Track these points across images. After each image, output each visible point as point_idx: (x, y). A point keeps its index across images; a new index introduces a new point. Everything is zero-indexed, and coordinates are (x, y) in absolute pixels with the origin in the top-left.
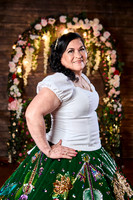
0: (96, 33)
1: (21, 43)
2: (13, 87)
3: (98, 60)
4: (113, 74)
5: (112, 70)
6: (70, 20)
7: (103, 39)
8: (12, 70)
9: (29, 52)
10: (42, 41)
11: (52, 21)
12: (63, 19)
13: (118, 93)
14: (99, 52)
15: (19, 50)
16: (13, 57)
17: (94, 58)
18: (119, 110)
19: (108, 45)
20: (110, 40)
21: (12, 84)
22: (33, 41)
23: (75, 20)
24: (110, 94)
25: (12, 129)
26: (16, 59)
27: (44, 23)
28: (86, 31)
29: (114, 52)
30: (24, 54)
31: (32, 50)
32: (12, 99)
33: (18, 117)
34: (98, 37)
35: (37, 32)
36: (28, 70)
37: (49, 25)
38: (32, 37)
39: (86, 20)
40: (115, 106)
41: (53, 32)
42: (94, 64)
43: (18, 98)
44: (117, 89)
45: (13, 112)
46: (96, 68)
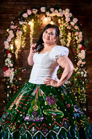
0: (68, 19)
1: (12, 27)
2: (7, 60)
3: (69, 39)
4: (81, 49)
5: (80, 46)
6: (48, 10)
8: (7, 47)
9: (19, 33)
10: (29, 26)
11: (35, 11)
12: (43, 9)
13: (84, 63)
14: (70, 34)
15: (11, 33)
16: (7, 37)
17: (66, 38)
18: (85, 75)
19: (76, 27)
21: (7, 57)
22: (21, 26)
23: (52, 9)
24: (78, 64)
25: (7, 91)
26: (9, 39)
27: (29, 12)
28: (60, 18)
29: (81, 33)
30: (15, 36)
31: (21, 33)
32: (7, 68)
33: (11, 82)
34: (69, 22)
35: (24, 19)
36: (18, 47)
37: (33, 14)
38: (21, 23)
39: (60, 10)
40: (82, 73)
42: (67, 42)
43: (11, 68)
44: (83, 61)
45: (7, 78)
46: (68, 45)
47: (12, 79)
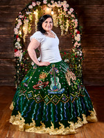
0: (65, 9)
1: (21, 17)
2: (17, 43)
3: (67, 26)
4: (77, 33)
5: (76, 31)
6: (49, 2)
8: (16, 33)
9: (26, 22)
10: (34, 15)
11: (39, 3)
12: (45, 2)
13: (79, 44)
14: (68, 21)
15: (19, 21)
16: (16, 25)
17: (65, 24)
18: (81, 55)
19: (73, 16)
20: (73, 13)
21: (16, 41)
22: (28, 16)
23: (52, 2)
24: (75, 45)
25: (17, 68)
26: (18, 26)
27: (34, 4)
28: (59, 8)
29: (76, 20)
30: (23, 24)
31: (28, 21)
32: (17, 50)
33: (20, 61)
34: (67, 12)
35: (30, 10)
36: (26, 33)
37: (37, 6)
38: (27, 13)
39: (59, 2)
40: (78, 53)
41: (40, 9)
42: (65, 28)
43: (20, 49)
45: (17, 58)
46: (67, 30)
47: (21, 58)
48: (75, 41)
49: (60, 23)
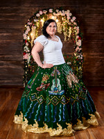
0: (68, 18)
1: (29, 24)
2: (26, 47)
3: (70, 32)
4: (78, 39)
5: (77, 37)
6: (54, 11)
7: (72, 21)
8: (25, 38)
9: (34, 28)
10: (40, 23)
11: (45, 12)
12: (51, 11)
13: (80, 49)
14: (70, 28)
15: (28, 27)
16: (25, 31)
17: (68, 31)
18: (81, 58)
19: (75, 23)
20: (76, 21)
21: (25, 45)
22: (35, 23)
23: (57, 11)
24: (76, 50)
25: (25, 69)
26: (27, 32)
27: (41, 13)
28: (63, 16)
29: (78, 28)
30: (31, 30)
32: (25, 53)
33: (28, 63)
34: (70, 20)
35: (37, 18)
36: (33, 38)
37: (43, 14)
38: (35, 21)
39: (63, 11)
40: (79, 56)
41: (46, 17)
42: (68, 34)
43: (28, 53)
44: (80, 47)
45: (25, 60)
46: (69, 36)
47: (29, 60)
48: (76, 46)
49: (64, 30)
